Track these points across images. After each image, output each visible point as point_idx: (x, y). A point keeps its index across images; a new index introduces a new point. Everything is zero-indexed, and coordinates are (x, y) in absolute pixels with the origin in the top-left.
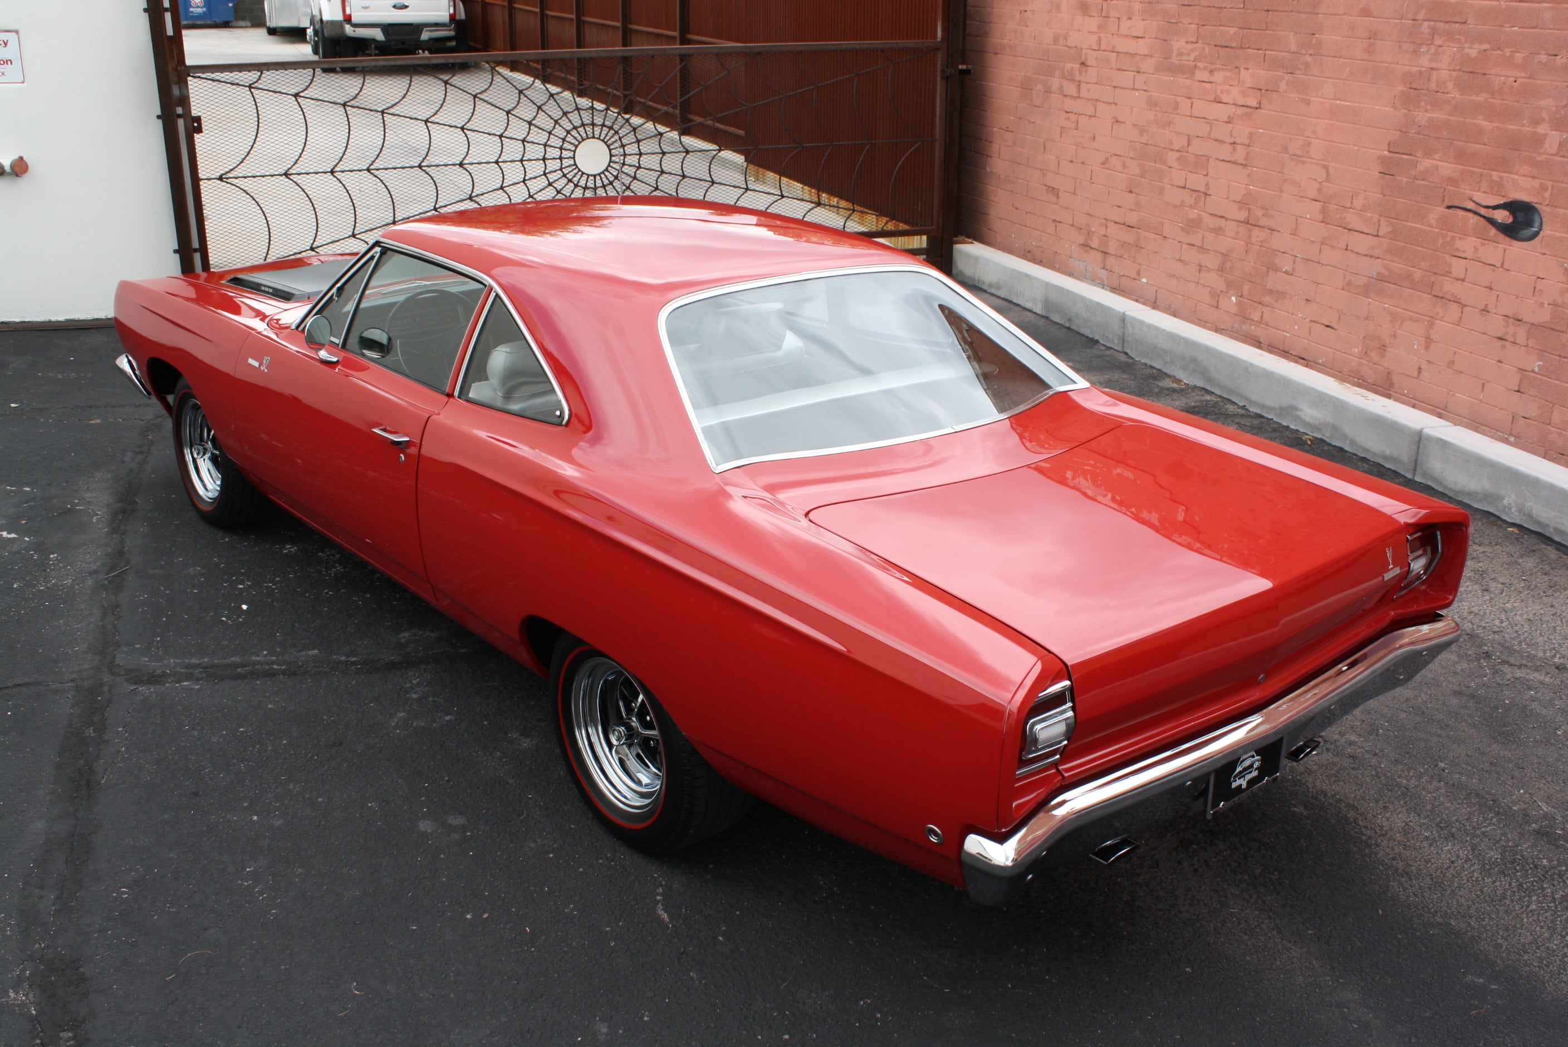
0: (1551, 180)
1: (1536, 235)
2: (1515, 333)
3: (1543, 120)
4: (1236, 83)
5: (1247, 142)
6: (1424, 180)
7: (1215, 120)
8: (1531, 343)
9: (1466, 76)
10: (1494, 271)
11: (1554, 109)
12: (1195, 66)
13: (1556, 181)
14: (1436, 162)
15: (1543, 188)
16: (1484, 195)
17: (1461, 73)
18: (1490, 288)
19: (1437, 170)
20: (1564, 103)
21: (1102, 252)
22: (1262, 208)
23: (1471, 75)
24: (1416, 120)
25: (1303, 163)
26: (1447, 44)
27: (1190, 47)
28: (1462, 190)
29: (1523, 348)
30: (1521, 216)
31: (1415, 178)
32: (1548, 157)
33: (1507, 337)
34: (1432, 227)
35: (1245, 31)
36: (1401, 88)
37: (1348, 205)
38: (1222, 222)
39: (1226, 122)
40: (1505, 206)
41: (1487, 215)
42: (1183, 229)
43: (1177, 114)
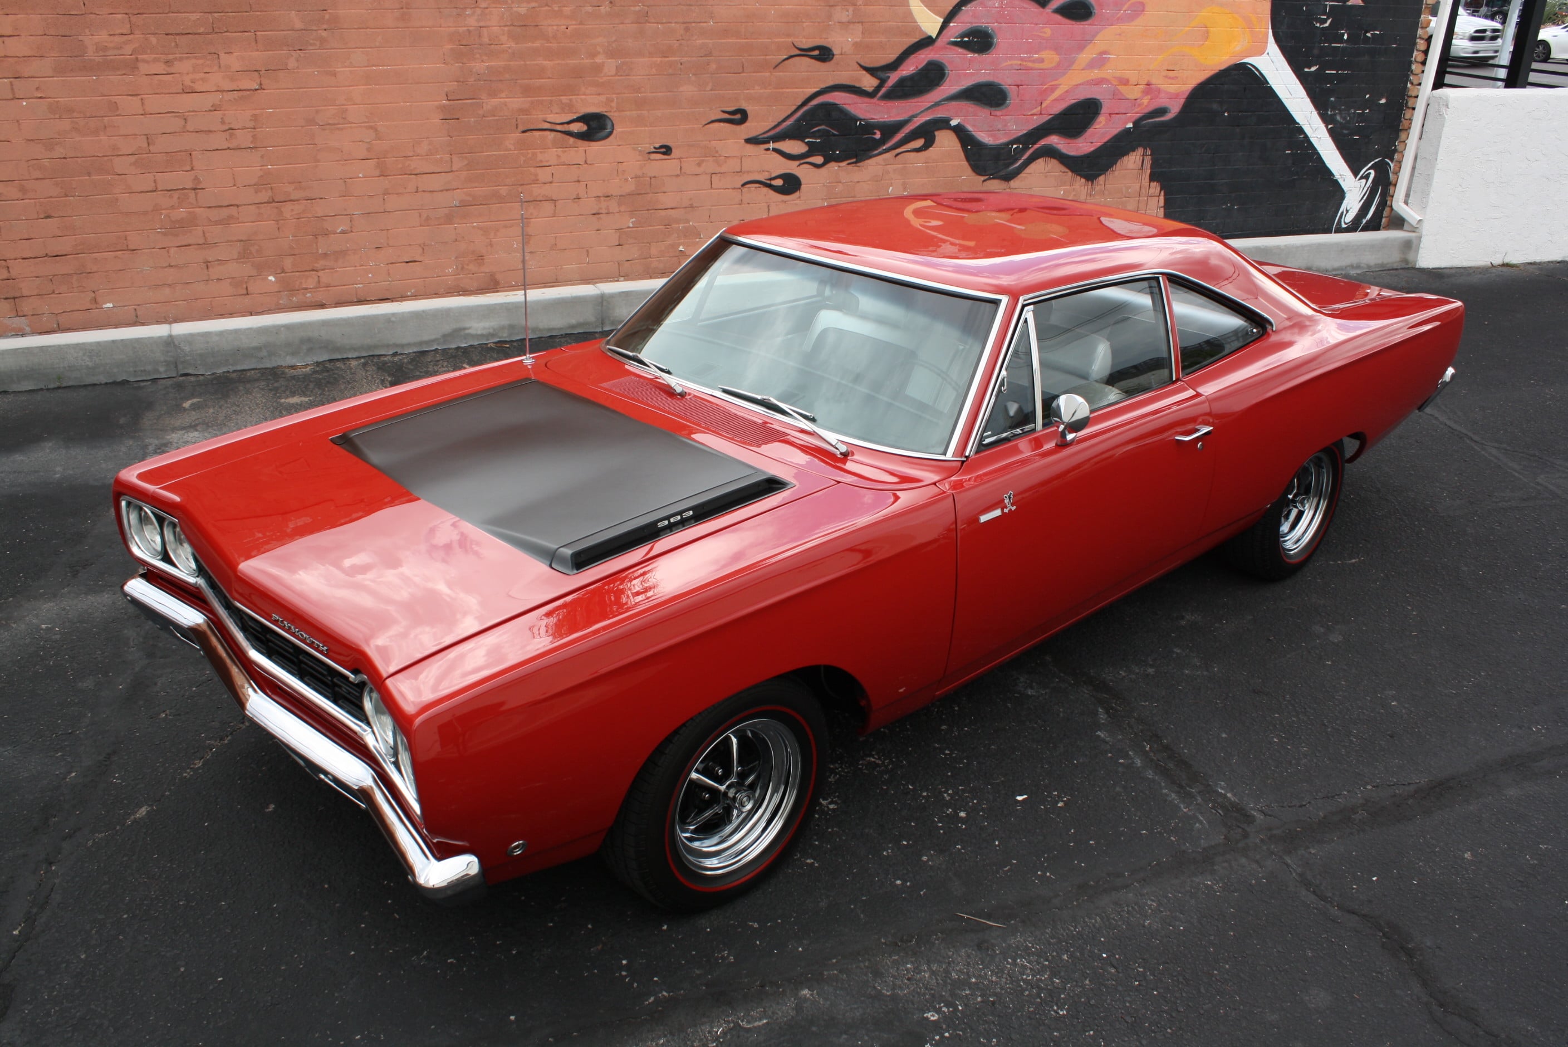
0: (615, 94)
1: (611, 133)
2: (608, 206)
3: (599, 53)
4: (216, 68)
5: (251, 124)
6: (494, 116)
7: (189, 111)
8: (623, 209)
9: (519, 29)
10: (579, 168)
11: (606, 44)
12: (137, 59)
13: (618, 94)
14: (502, 100)
15: (610, 100)
16: (556, 115)
17: (512, 27)
18: (579, 181)
19: (506, 105)
20: (614, 39)
21: (6, 299)
22: (293, 183)
23: (524, 28)
24: (474, 70)
25: (342, 129)
26: (494, 6)
27: (118, 39)
28: (535, 116)
29: (616, 214)
30: (594, 124)
31: (484, 116)
32: (608, 78)
33: (601, 211)
34: (511, 150)
35: (216, 15)
36: (450, 47)
37: (411, 154)
38: (233, 211)
39: (210, 111)
40: (578, 120)
41: (563, 130)
42: (165, 234)
43: (117, 116)
